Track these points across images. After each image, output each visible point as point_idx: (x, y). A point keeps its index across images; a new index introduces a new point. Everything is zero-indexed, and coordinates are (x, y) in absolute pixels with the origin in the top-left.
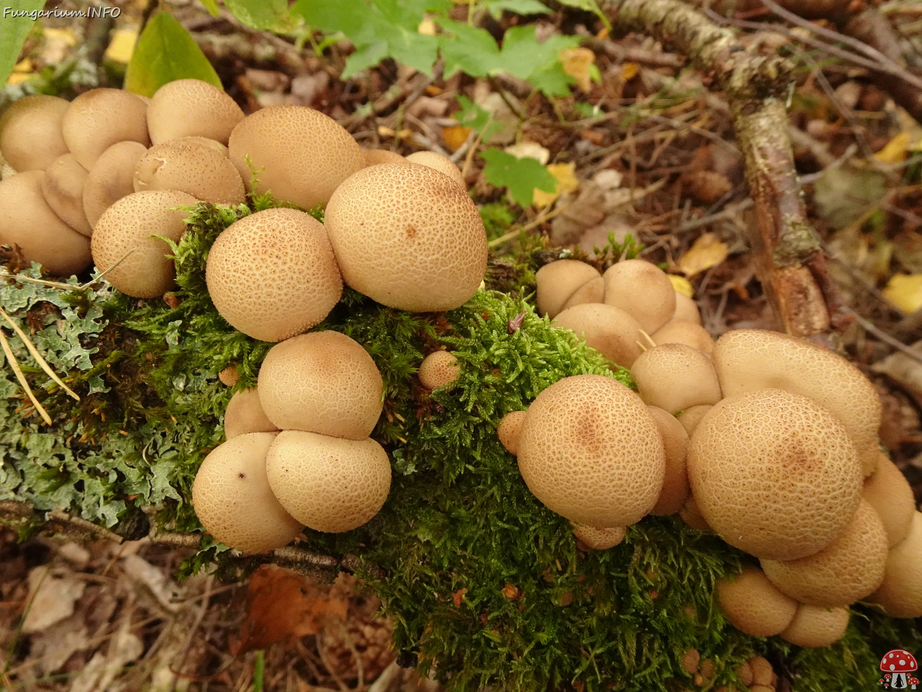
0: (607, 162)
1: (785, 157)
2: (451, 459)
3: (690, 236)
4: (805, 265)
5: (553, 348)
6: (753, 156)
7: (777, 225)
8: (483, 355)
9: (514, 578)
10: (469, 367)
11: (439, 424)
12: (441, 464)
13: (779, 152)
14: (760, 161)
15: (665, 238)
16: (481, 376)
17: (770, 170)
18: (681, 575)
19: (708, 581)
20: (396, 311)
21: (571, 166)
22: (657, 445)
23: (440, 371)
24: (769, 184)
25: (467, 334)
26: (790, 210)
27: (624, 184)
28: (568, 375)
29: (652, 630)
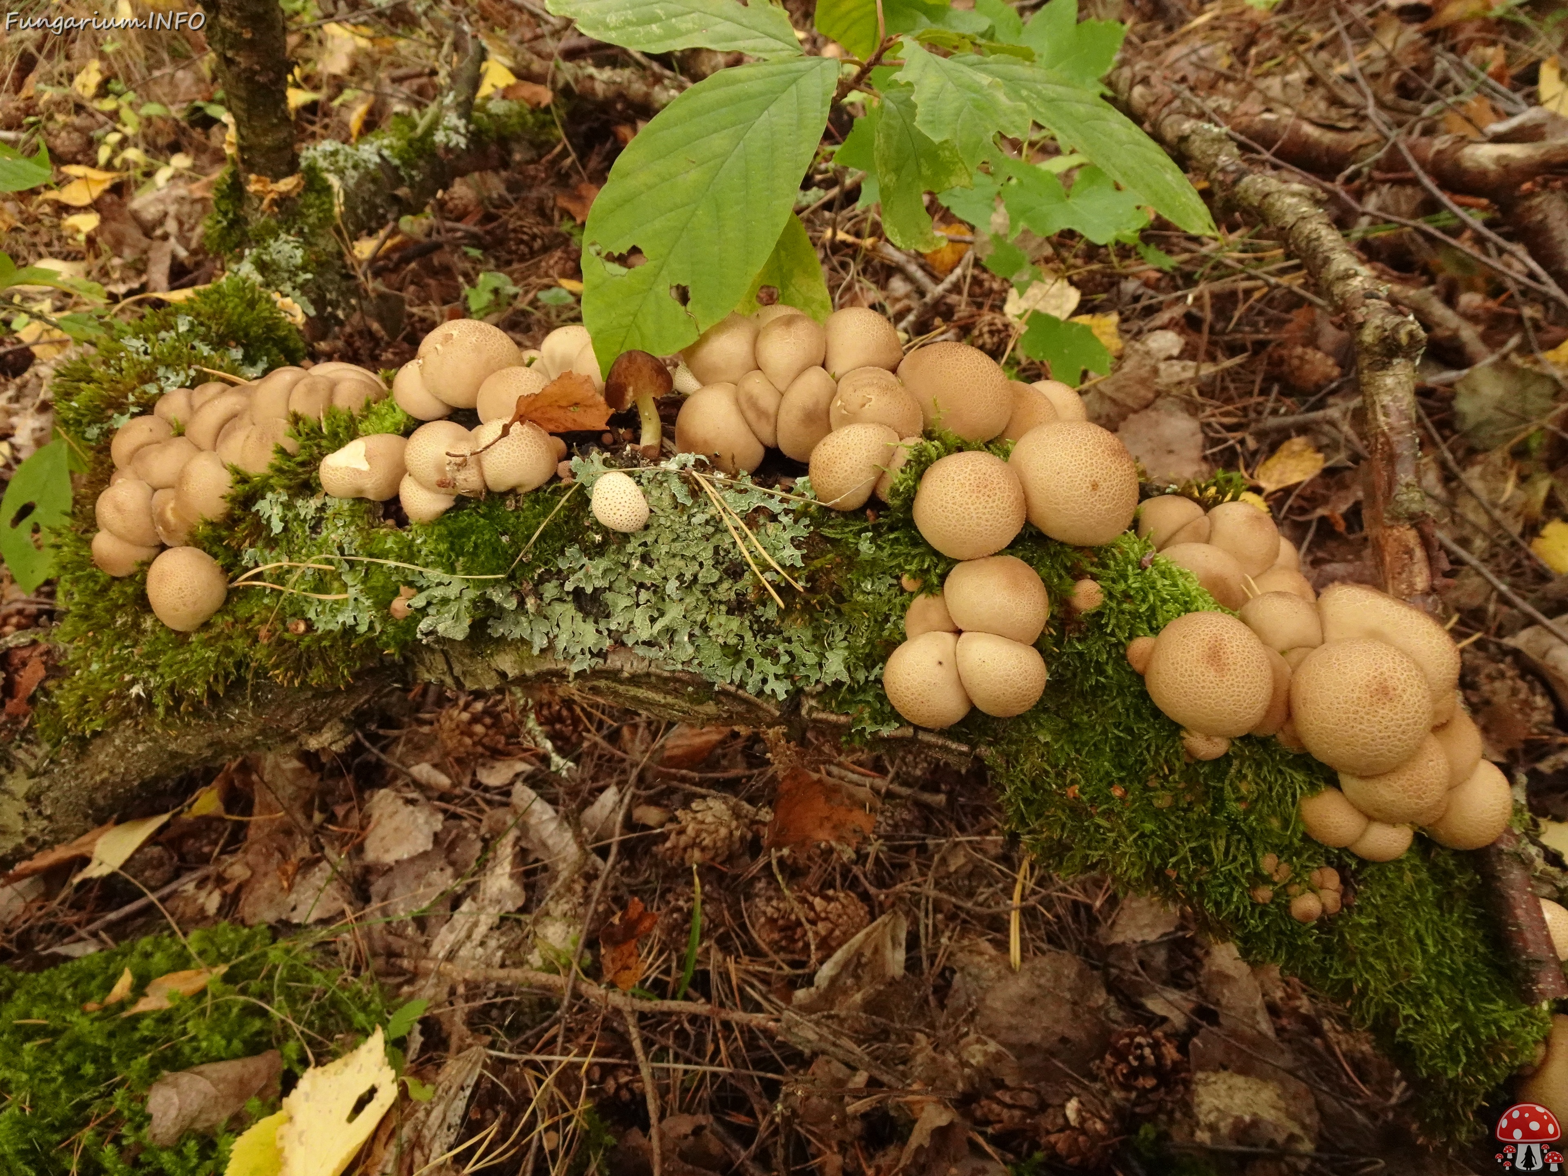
0: (1165, 317)
1: (1408, 418)
2: (1086, 671)
3: (1274, 436)
4: (1414, 526)
5: (1175, 585)
6: (1374, 412)
7: (1391, 483)
8: (1122, 586)
9: (1121, 780)
10: (1110, 595)
11: (1079, 640)
12: (1075, 675)
13: (1401, 412)
14: (1382, 418)
15: (1239, 435)
16: (1119, 603)
17: (1391, 429)
18: (1270, 789)
19: (1294, 796)
20: (1062, 544)
21: (1114, 318)
22: (1268, 673)
23: (1088, 596)
24: (1388, 442)
25: (1105, 566)
26: (1406, 471)
27: (1188, 353)
28: (1187, 611)
29: (1241, 832)
